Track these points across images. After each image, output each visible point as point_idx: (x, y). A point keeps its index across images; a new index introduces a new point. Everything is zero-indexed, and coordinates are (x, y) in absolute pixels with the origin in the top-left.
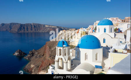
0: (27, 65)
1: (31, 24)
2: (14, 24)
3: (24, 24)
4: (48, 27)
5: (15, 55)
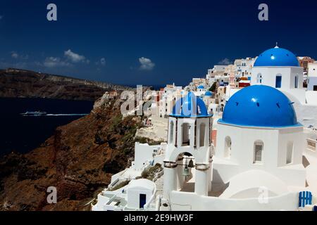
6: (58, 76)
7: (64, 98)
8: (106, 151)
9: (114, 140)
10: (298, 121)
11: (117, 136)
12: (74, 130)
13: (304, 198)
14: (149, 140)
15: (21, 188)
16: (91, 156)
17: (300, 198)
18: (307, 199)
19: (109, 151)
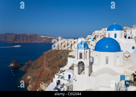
0: (24, 76)
1: (26, 35)
2: (9, 34)
3: (20, 35)
4: (44, 38)
5: (10, 66)
6: (44, 36)
7: (46, 43)
8: (59, 60)
9: (62, 56)
10: (121, 50)
11: (63, 55)
12: (49, 53)
13: (122, 77)
14: (73, 56)
15: (33, 72)
16: (55, 62)
17: (121, 77)
18: (123, 78)
19: (60, 60)
